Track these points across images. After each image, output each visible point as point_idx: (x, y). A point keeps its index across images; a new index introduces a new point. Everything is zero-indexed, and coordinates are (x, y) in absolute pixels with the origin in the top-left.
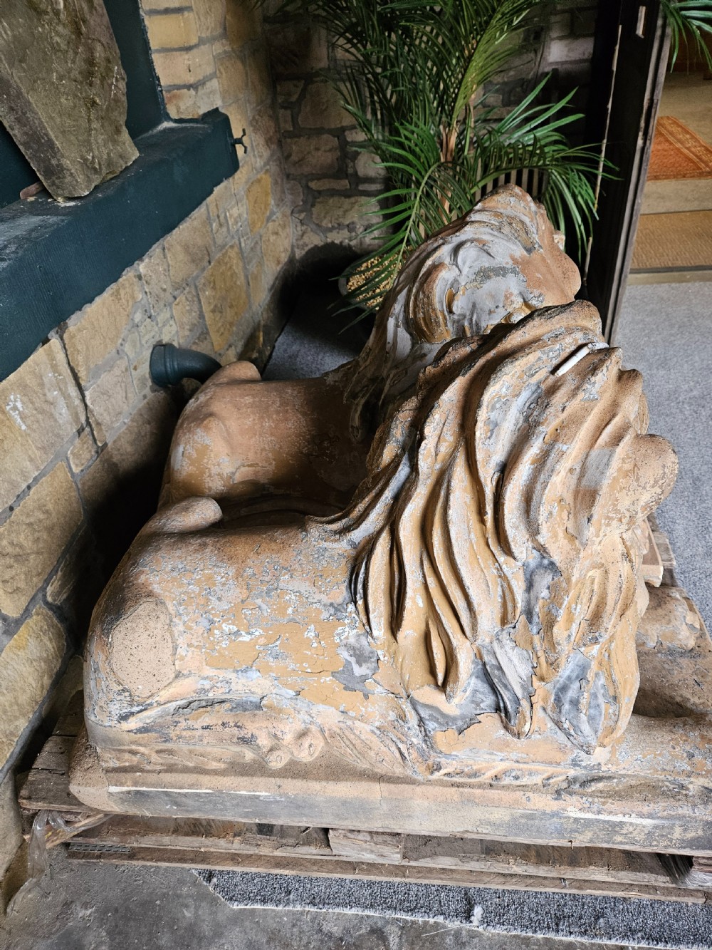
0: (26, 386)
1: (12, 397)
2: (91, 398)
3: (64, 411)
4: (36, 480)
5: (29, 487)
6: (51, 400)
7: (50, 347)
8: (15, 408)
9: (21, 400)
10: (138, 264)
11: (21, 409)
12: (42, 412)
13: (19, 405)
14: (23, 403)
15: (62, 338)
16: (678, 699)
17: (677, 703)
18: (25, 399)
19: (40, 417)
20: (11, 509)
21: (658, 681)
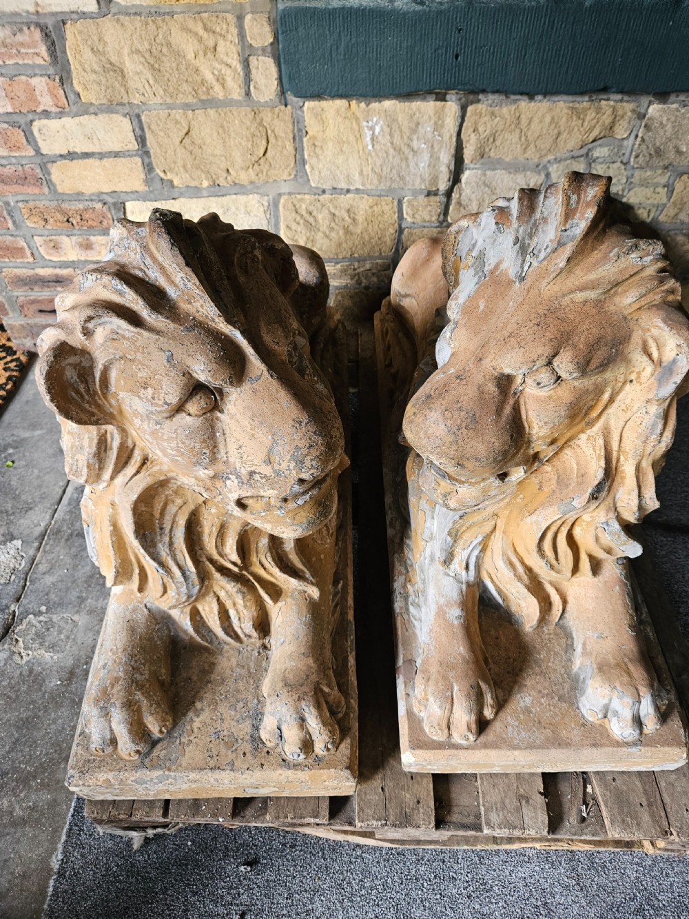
0: (395, 120)
1: (375, 119)
2: (467, 178)
3: (422, 165)
4: (357, 191)
5: (348, 191)
6: (416, 149)
7: (444, 106)
8: (372, 129)
9: (381, 127)
10: (650, 103)
11: (377, 133)
12: (399, 151)
13: (377, 129)
14: (382, 130)
15: (464, 109)
16: (198, 705)
17: (194, 703)
18: (387, 130)
19: (392, 151)
20: (324, 192)
21: (222, 689)
